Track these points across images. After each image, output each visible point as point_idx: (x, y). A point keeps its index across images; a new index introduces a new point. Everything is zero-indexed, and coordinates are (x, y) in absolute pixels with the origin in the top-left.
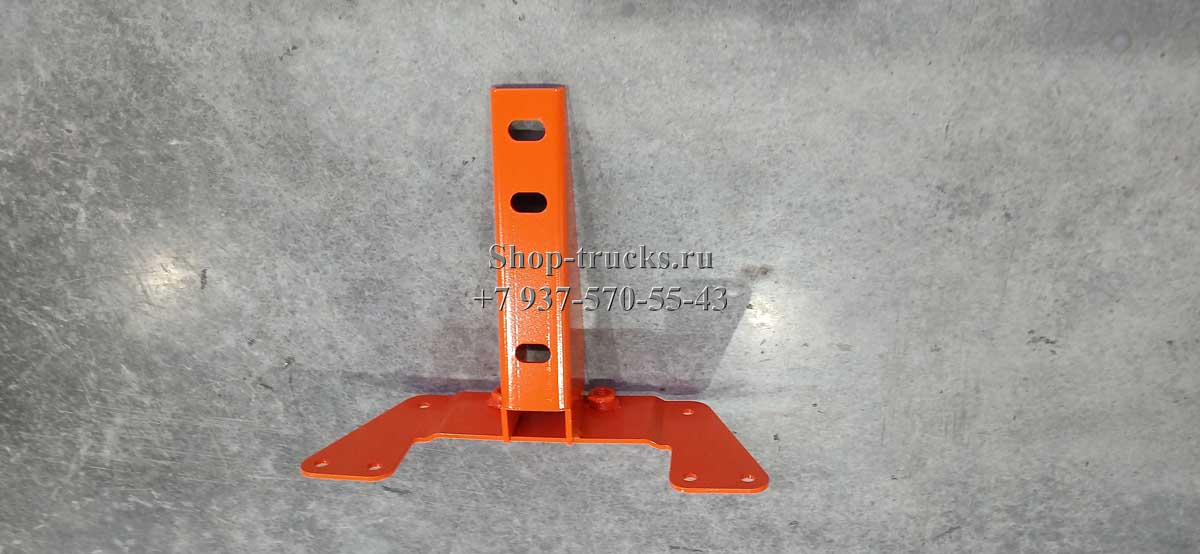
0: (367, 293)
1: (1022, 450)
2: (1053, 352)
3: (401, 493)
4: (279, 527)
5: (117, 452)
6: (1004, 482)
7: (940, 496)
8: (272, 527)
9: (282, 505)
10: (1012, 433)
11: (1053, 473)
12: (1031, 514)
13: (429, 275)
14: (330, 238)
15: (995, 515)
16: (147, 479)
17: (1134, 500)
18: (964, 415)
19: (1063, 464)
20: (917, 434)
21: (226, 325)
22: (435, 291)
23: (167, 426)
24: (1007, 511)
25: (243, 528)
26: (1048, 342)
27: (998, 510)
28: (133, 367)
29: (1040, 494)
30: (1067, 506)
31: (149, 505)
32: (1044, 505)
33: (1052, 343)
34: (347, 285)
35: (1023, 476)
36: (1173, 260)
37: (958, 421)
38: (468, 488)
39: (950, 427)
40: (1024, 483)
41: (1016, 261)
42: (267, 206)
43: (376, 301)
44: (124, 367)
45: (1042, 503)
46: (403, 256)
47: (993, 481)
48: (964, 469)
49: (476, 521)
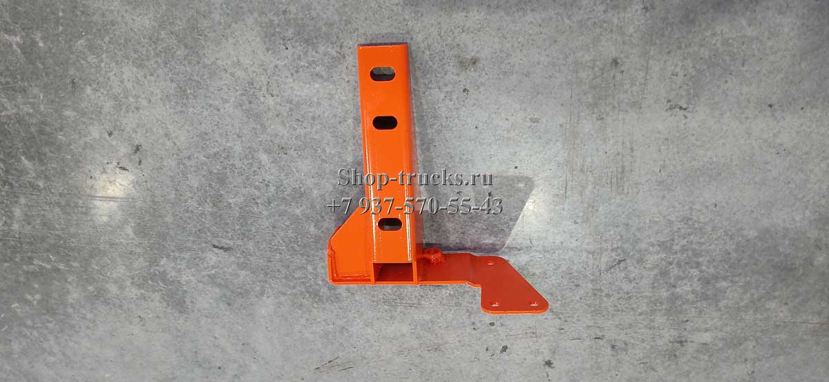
0: (189, 92)
1: (668, 196)
2: (686, 117)
3: (226, 249)
4: (141, 280)
5: (23, 226)
6: (656, 222)
7: (610, 235)
8: (136, 280)
9: (140, 263)
10: (660, 183)
11: (691, 214)
12: (676, 248)
13: (232, 75)
14: (159, 48)
15: (651, 248)
16: (46, 246)
17: (752, 234)
18: (623, 172)
19: (697, 207)
20: (590, 187)
21: (91, 121)
22: (237, 88)
23: (56, 203)
24: (659, 245)
25: (116, 282)
26: (681, 108)
27: (653, 245)
28: (30, 158)
29: (682, 231)
30: (703, 240)
31: (48, 267)
32: (686, 240)
33: (685, 109)
34: (174, 85)
35: (669, 217)
36: (769, 39)
37: (619, 176)
38: (273, 244)
39: (614, 180)
40: (671, 223)
41: (655, 44)
42: (114, 25)
43: (195, 97)
44: (23, 158)
45: (684, 238)
46: (212, 60)
47: (647, 222)
48: (626, 213)
49: (281, 269)
